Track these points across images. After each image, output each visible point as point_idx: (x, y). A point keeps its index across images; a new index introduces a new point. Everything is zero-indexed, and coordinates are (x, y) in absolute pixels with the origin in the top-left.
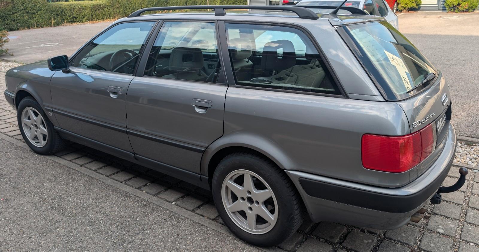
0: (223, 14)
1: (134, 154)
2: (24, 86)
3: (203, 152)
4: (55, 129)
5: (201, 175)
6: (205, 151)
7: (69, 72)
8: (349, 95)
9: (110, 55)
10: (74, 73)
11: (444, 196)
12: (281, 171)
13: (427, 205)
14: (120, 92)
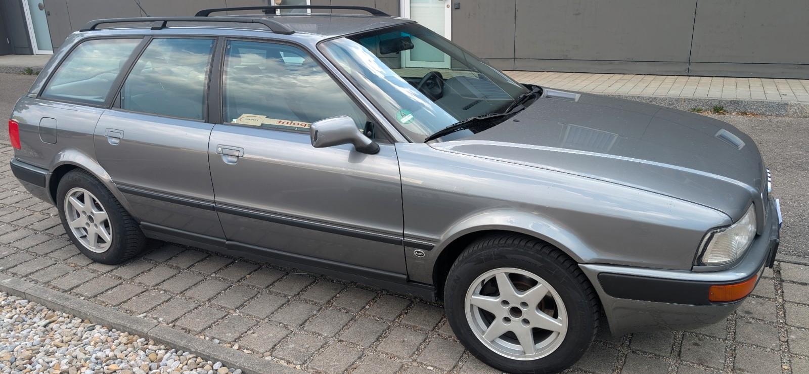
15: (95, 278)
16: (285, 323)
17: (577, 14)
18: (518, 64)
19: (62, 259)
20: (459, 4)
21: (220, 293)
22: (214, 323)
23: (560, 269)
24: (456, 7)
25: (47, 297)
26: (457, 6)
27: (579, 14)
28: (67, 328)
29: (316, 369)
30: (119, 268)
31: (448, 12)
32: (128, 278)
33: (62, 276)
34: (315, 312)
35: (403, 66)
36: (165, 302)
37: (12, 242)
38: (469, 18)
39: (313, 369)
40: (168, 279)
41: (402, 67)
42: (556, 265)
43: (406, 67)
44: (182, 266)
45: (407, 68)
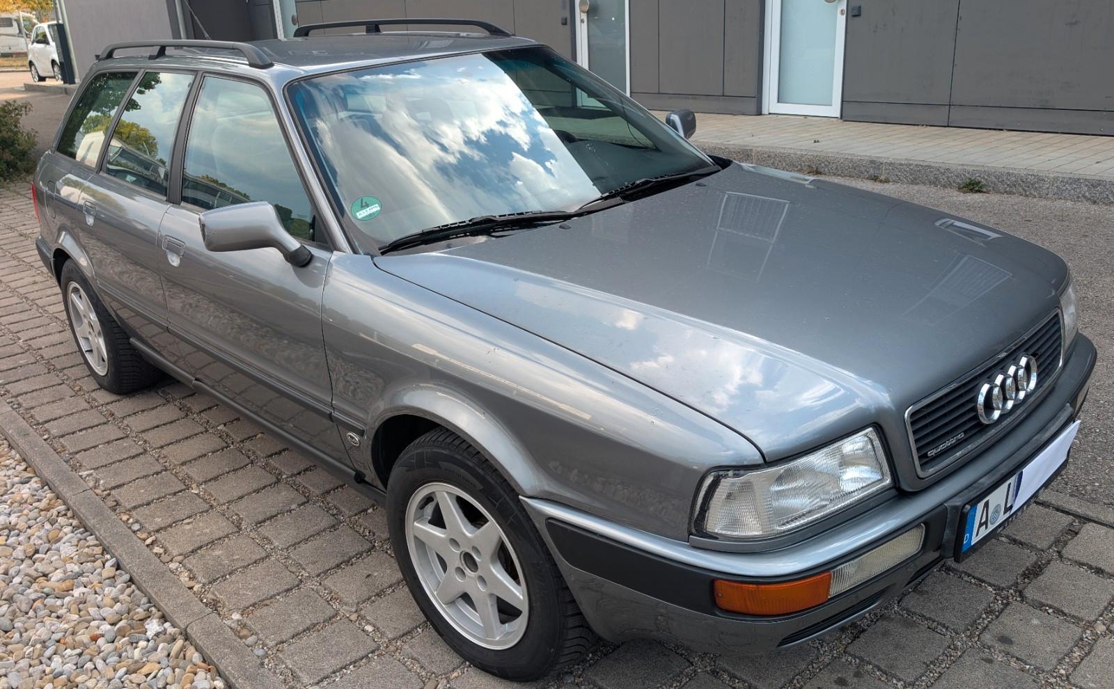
15: (85, 410)
16: (241, 516)
17: (1072, 24)
18: (956, 115)
19: (73, 378)
20: (860, 7)
21: (205, 455)
22: (158, 499)
23: (508, 499)
24: (854, 13)
25: (9, 429)
26: (856, 12)
27: (1076, 23)
28: (5, 476)
29: (216, 596)
30: (124, 400)
31: (841, 20)
32: (120, 416)
33: (53, 402)
34: (293, 507)
35: (765, 111)
36: (130, 457)
37: (43, 347)
38: (875, 32)
39: (213, 594)
40: (164, 425)
41: (763, 113)
42: (502, 492)
43: (770, 114)
44: (196, 409)
45: (770, 116)
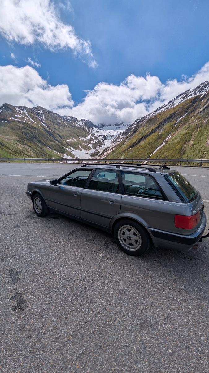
0: (120, 168)
1: (81, 218)
2: (37, 190)
3: (111, 219)
4: (47, 207)
5: (109, 227)
6: (112, 218)
7: (57, 185)
8: (169, 200)
9: (72, 179)
10: (58, 186)
11: (203, 239)
12: (144, 228)
13: (197, 243)
14: (78, 195)
